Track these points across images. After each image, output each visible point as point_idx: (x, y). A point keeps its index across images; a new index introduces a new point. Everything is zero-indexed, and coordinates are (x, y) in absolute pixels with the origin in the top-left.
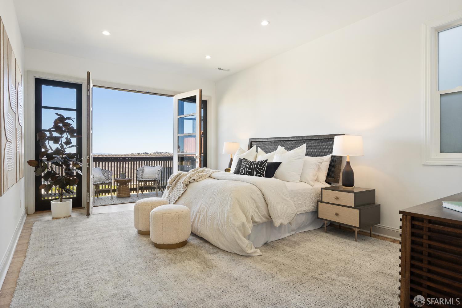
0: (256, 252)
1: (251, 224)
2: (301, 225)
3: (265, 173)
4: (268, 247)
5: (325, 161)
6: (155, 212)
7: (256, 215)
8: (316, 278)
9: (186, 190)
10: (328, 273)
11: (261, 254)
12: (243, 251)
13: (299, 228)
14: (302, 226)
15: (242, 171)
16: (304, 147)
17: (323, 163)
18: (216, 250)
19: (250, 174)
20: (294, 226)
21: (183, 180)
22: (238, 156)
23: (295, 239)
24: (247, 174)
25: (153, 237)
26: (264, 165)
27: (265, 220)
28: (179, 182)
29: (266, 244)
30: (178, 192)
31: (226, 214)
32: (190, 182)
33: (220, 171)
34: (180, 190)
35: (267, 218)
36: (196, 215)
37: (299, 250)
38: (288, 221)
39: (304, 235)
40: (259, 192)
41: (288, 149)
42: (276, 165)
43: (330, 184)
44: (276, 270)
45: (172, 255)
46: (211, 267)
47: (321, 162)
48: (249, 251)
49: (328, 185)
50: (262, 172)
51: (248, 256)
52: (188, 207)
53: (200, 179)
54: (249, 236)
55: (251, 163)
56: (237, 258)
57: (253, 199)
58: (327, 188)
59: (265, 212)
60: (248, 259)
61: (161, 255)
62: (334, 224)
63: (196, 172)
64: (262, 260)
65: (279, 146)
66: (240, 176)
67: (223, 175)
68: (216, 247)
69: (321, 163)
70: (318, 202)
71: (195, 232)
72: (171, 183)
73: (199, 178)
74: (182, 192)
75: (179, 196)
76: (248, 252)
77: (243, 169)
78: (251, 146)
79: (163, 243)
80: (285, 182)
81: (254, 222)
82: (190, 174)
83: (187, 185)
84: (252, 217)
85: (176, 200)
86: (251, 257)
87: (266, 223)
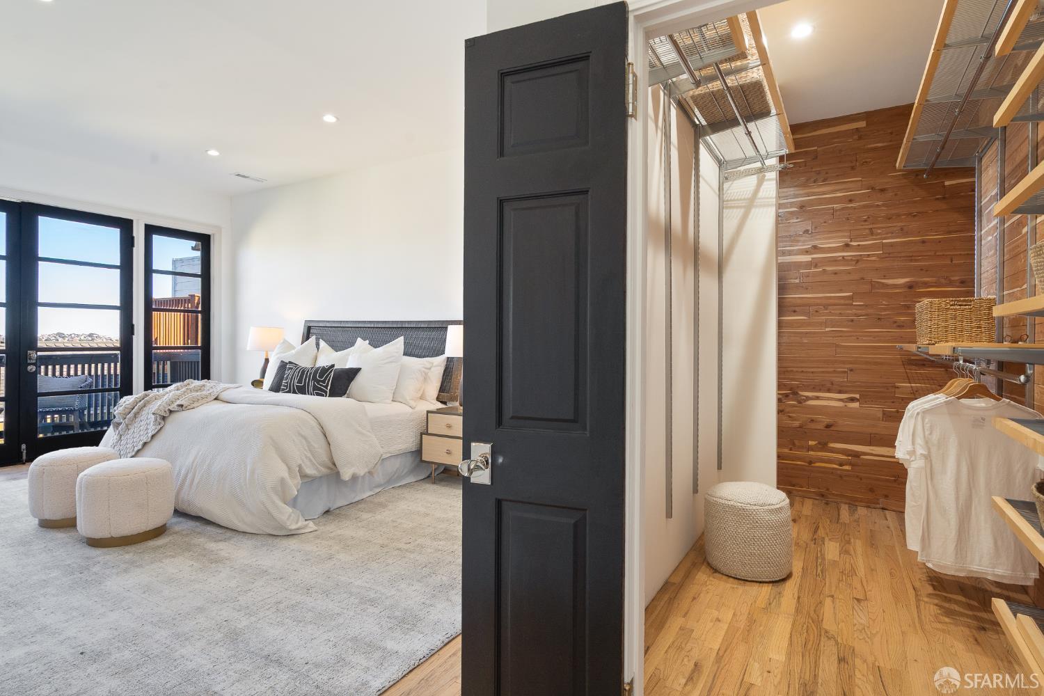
0: (306, 526)
1: (298, 480)
2: (394, 475)
3: (329, 388)
4: (331, 517)
5: (436, 366)
6: (90, 476)
7: (308, 463)
8: (399, 549)
9: (161, 428)
10: (420, 540)
11: (315, 528)
12: (282, 527)
13: (389, 482)
14: (396, 476)
15: (284, 386)
16: (399, 342)
17: (432, 369)
18: (229, 534)
19: (302, 390)
20: (379, 478)
21: (154, 407)
22: (278, 355)
23: (382, 499)
24: (294, 392)
25: (84, 527)
26: (328, 375)
27: (324, 471)
28: (144, 413)
29: (327, 512)
30: (142, 433)
31: (248, 468)
32: (171, 412)
33: (240, 387)
34: (147, 429)
35: (329, 468)
36: (187, 474)
37: (383, 515)
38: (366, 470)
39: (397, 491)
40: (314, 423)
41: (375, 344)
42: (352, 373)
43: (444, 403)
44: (337, 548)
45: (131, 554)
46: (218, 560)
47: (429, 367)
48: (293, 527)
49: (440, 406)
50: (323, 386)
51: (291, 535)
52: (169, 461)
53: (195, 405)
54: (295, 499)
55: (303, 372)
56: (270, 540)
57: (302, 436)
58: (439, 411)
59: (325, 458)
60: (290, 539)
61: (108, 557)
62: (450, 470)
63: (184, 389)
64: (317, 537)
65: (359, 339)
66: (281, 396)
67: (246, 395)
68: (230, 529)
69: (430, 369)
70: (422, 434)
71: (184, 507)
72: (125, 416)
73: (192, 402)
74: (154, 432)
75: (145, 441)
76: (290, 527)
77: (287, 383)
78: (307, 337)
79: (109, 536)
80: (364, 403)
81: (304, 476)
82: (171, 394)
83: (164, 418)
84: (300, 466)
85: (136, 449)
86: (296, 536)
87: (327, 476)
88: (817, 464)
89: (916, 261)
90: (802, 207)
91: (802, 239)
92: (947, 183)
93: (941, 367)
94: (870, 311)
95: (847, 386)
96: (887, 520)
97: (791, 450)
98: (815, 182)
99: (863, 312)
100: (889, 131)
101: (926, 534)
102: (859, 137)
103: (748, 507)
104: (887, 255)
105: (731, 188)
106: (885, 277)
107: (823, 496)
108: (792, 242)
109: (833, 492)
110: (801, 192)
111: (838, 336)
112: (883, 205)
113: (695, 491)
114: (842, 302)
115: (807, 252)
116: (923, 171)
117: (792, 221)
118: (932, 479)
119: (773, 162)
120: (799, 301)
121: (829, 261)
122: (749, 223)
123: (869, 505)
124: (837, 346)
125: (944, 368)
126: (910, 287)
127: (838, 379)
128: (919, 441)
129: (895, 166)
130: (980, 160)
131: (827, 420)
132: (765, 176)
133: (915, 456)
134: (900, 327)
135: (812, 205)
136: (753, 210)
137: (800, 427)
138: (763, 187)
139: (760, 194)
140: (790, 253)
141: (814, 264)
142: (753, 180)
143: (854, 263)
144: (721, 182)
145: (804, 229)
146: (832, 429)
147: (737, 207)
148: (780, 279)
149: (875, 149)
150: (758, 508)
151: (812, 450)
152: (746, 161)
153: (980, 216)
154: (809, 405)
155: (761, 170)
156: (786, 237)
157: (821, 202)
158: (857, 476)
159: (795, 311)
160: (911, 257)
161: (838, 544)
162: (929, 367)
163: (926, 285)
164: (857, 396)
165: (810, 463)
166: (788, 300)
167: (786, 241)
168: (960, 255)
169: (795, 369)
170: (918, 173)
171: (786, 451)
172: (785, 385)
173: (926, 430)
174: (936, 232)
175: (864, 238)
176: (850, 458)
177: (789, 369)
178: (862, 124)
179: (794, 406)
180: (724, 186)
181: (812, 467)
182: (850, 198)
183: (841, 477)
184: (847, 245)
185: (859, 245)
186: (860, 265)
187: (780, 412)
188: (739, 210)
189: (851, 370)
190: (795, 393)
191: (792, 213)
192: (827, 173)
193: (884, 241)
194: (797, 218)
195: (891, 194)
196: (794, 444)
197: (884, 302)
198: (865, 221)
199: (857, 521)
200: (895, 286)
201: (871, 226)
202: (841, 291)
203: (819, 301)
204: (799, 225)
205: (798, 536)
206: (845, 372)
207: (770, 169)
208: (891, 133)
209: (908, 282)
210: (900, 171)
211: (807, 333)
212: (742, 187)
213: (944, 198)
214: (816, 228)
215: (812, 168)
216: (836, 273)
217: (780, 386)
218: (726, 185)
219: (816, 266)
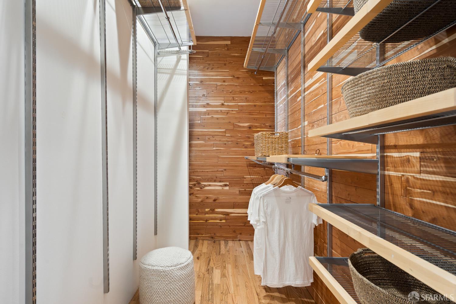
88: (210, 221)
89: (252, 115)
90: (201, 82)
91: (202, 99)
92: (264, 78)
93: (262, 167)
94: (233, 139)
95: (224, 178)
96: (241, 247)
97: (197, 215)
98: (207, 69)
99: (230, 140)
100: (240, 49)
101: (265, 269)
102: (227, 49)
103: (167, 269)
104: (240, 111)
105: (162, 61)
106: (239, 122)
107: (212, 238)
108: (197, 100)
109: (218, 235)
110: (201, 73)
111: (219, 152)
112: (238, 86)
113: (135, 258)
114: (221, 134)
115: (204, 106)
116: (255, 71)
117: (197, 89)
118: (268, 235)
119: (185, 48)
120: (200, 133)
121: (215, 112)
122: (172, 83)
123: (234, 239)
124: (218, 157)
125: (264, 168)
126: (250, 128)
127: (219, 175)
128: (262, 214)
129: (243, 67)
130: (277, 69)
131: (214, 197)
132: (181, 57)
133: (260, 223)
134: (246, 147)
135: (206, 81)
136: (175, 76)
137: (202, 201)
138: (180, 63)
139: (178, 67)
140: (196, 106)
141: (208, 113)
142: (174, 58)
143: (226, 114)
144: (156, 56)
145: (203, 94)
146: (217, 201)
147: (166, 73)
148: (190, 120)
149: (234, 56)
150: (173, 268)
151: (207, 214)
152: (170, 45)
153: (277, 95)
154: (206, 189)
155: (179, 52)
156: (194, 97)
157: (211, 80)
158: (228, 225)
159: (198, 139)
160: (250, 113)
161: (220, 270)
162: (257, 167)
163: (256, 127)
164: (228, 183)
165: (207, 221)
166: (195, 132)
167: (194, 100)
168: (269, 113)
169: (199, 170)
170: (252, 71)
171: (195, 215)
172: (194, 179)
173: (265, 207)
174: (260, 101)
175: (230, 101)
176: (225, 216)
177: (196, 170)
178: (229, 42)
179: (198, 190)
180: (158, 59)
181: (208, 223)
182: (224, 80)
183: (221, 226)
184: (223, 104)
185: (228, 105)
186: (229, 115)
187: (190, 194)
188: (166, 75)
189: (225, 170)
190: (199, 183)
191: (196, 84)
192: (213, 65)
193: (239, 104)
194: (199, 88)
195: (242, 80)
196: (198, 211)
197: (239, 135)
198: (231, 93)
199: (228, 251)
200: (244, 127)
201: (233, 96)
202: (220, 128)
203: (210, 133)
204: (200, 91)
205: (199, 270)
206: (222, 171)
207: (184, 52)
208: (241, 50)
209: (249, 125)
210: (245, 69)
211: (204, 150)
212: (168, 61)
213: (263, 85)
214: (208, 94)
215: (206, 61)
216: (218, 119)
217: (190, 180)
218: (159, 59)
219: (208, 115)
